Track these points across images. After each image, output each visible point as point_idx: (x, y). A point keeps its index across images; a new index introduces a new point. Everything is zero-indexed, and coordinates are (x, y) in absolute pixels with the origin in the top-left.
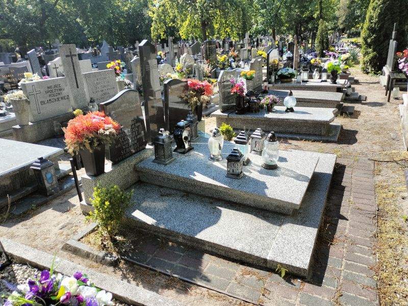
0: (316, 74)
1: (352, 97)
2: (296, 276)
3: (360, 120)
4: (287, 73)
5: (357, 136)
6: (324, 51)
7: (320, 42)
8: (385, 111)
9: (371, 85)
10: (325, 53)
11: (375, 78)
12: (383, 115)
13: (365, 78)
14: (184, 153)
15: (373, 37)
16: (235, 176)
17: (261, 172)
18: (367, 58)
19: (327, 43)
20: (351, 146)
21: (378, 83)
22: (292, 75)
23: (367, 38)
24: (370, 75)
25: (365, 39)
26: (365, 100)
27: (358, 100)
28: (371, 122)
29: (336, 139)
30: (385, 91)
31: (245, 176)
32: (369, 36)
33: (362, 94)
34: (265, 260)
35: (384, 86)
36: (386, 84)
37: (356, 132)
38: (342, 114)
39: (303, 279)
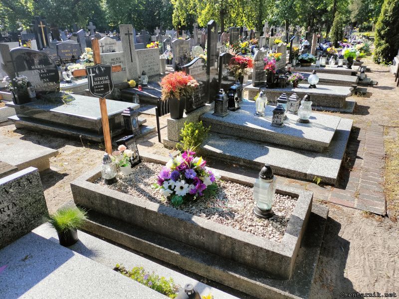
0: (332, 61)
1: (364, 81)
2: (327, 184)
3: (372, 99)
4: (307, 58)
5: (369, 110)
6: (339, 42)
7: (334, 33)
8: (393, 93)
9: (382, 73)
10: (339, 44)
11: (386, 68)
12: (392, 96)
13: (376, 67)
14: (234, 110)
15: (386, 30)
16: (278, 125)
17: (297, 124)
18: (380, 49)
19: (341, 34)
20: (364, 116)
21: (389, 71)
22: (311, 60)
23: (381, 30)
24: (381, 64)
25: (379, 32)
26: (376, 85)
27: (371, 84)
28: (382, 101)
29: (352, 110)
30: (395, 78)
31: (285, 126)
32: (383, 29)
33: (374, 80)
34: (306, 174)
35: (394, 74)
36: (396, 72)
37: (369, 108)
38: (356, 94)
39: (333, 185)
